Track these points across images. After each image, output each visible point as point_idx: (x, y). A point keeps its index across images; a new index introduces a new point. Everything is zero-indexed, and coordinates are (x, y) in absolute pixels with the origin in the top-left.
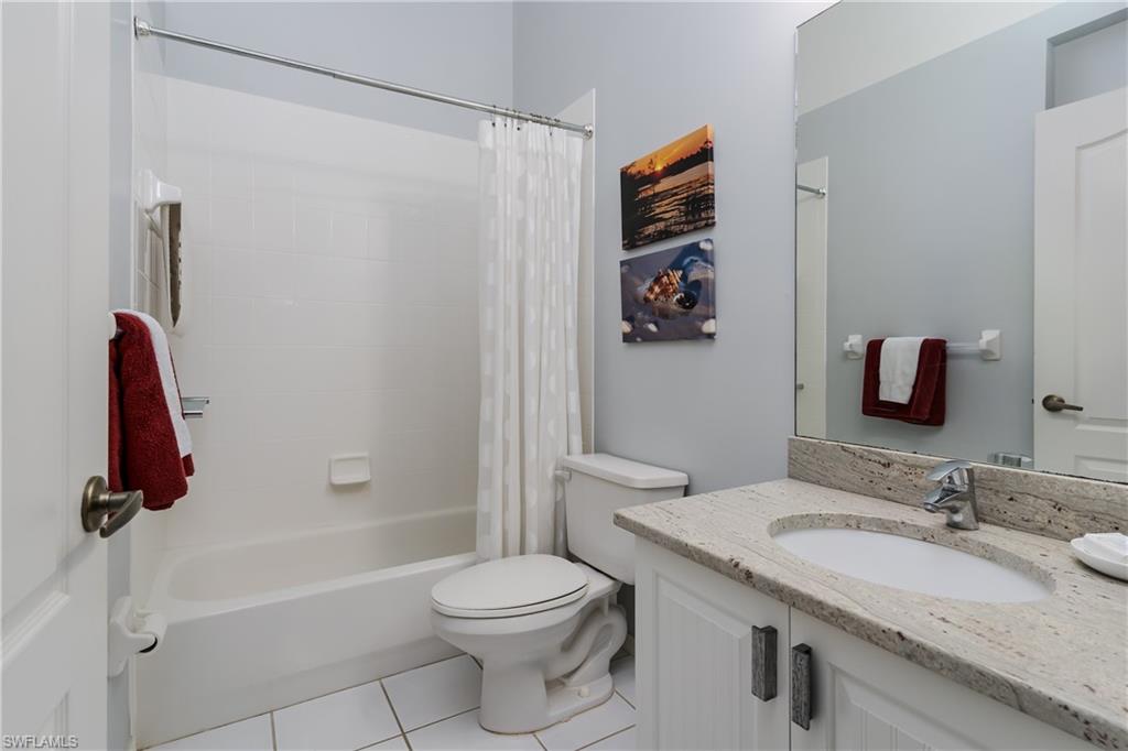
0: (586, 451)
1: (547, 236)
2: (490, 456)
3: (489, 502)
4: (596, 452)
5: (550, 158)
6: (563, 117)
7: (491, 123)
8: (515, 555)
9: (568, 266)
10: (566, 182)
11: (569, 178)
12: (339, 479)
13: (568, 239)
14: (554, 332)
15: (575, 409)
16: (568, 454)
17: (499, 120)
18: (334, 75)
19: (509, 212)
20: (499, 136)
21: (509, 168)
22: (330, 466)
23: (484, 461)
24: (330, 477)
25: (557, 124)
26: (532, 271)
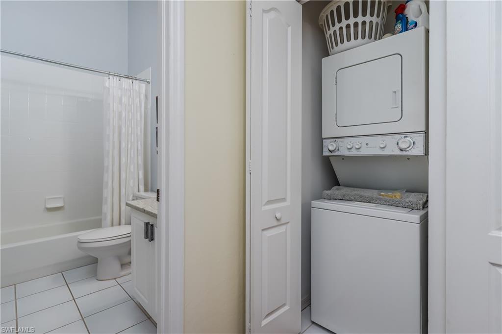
0: (146, 190)
1: (130, 118)
2: (107, 193)
3: (107, 209)
4: (151, 191)
5: (132, 91)
6: (138, 77)
7: (108, 78)
8: (116, 225)
9: (139, 128)
10: (138, 100)
11: (140, 97)
12: (49, 206)
13: (139, 119)
14: (132, 151)
15: (141, 176)
16: (139, 191)
17: (111, 77)
18: (42, 60)
19: (115, 109)
20: (112, 83)
21: (115, 94)
22: (45, 201)
23: (105, 195)
24: (45, 205)
25: (136, 79)
26: (123, 130)
